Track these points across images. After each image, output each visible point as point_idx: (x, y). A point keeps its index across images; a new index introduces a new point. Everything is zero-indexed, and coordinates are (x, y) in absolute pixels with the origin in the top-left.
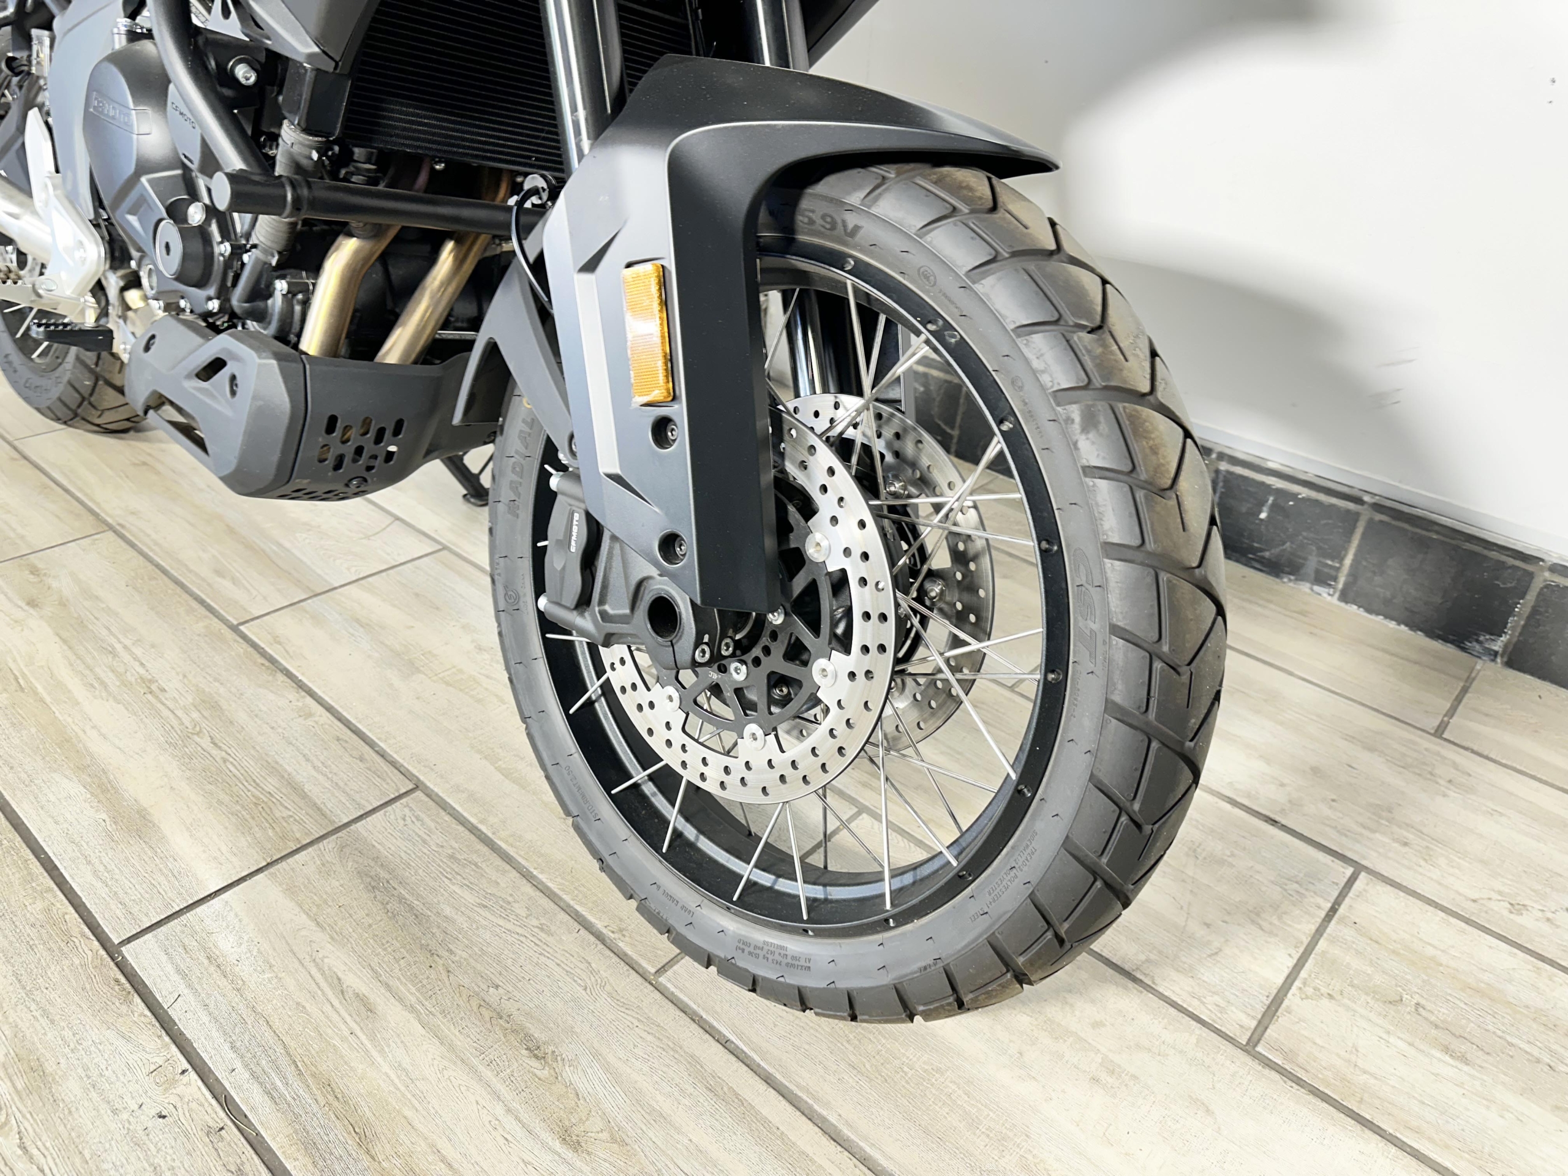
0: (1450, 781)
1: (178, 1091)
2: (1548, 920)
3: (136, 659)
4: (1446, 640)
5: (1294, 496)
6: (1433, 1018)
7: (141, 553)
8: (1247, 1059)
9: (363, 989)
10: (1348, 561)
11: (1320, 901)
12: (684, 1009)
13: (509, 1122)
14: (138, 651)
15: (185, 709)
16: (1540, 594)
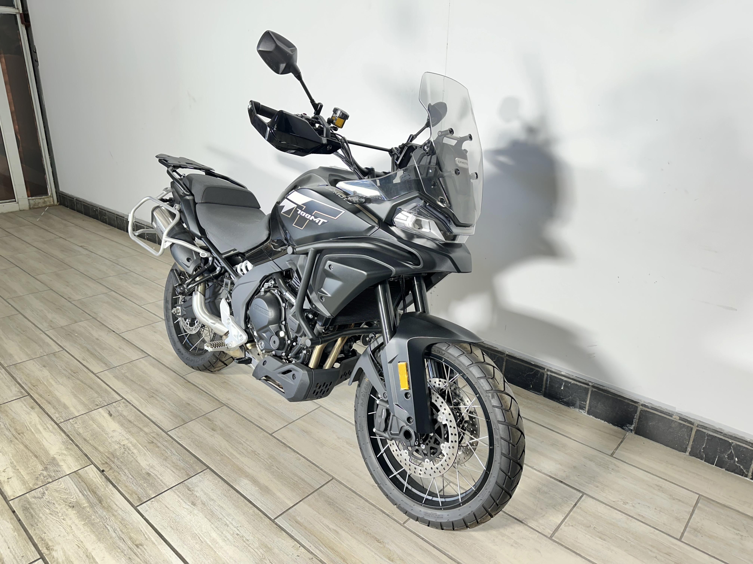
0: (613, 469)
1: (300, 550)
2: (633, 506)
3: (248, 445)
4: (618, 426)
5: (570, 383)
6: (598, 530)
7: (236, 412)
8: (550, 541)
9: (335, 528)
10: (588, 402)
11: (572, 502)
12: (411, 531)
13: (376, 556)
14: (248, 443)
15: (266, 459)
16: (640, 412)
